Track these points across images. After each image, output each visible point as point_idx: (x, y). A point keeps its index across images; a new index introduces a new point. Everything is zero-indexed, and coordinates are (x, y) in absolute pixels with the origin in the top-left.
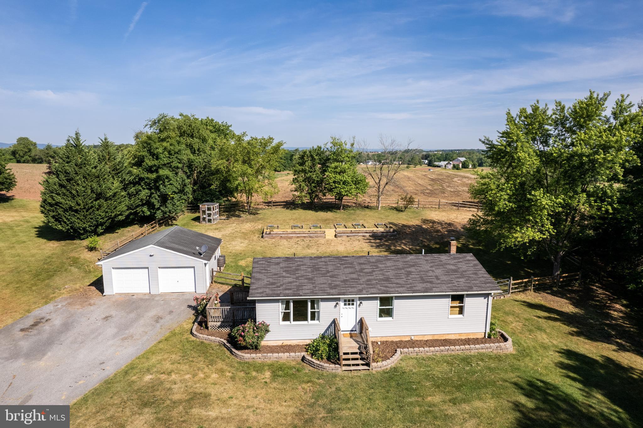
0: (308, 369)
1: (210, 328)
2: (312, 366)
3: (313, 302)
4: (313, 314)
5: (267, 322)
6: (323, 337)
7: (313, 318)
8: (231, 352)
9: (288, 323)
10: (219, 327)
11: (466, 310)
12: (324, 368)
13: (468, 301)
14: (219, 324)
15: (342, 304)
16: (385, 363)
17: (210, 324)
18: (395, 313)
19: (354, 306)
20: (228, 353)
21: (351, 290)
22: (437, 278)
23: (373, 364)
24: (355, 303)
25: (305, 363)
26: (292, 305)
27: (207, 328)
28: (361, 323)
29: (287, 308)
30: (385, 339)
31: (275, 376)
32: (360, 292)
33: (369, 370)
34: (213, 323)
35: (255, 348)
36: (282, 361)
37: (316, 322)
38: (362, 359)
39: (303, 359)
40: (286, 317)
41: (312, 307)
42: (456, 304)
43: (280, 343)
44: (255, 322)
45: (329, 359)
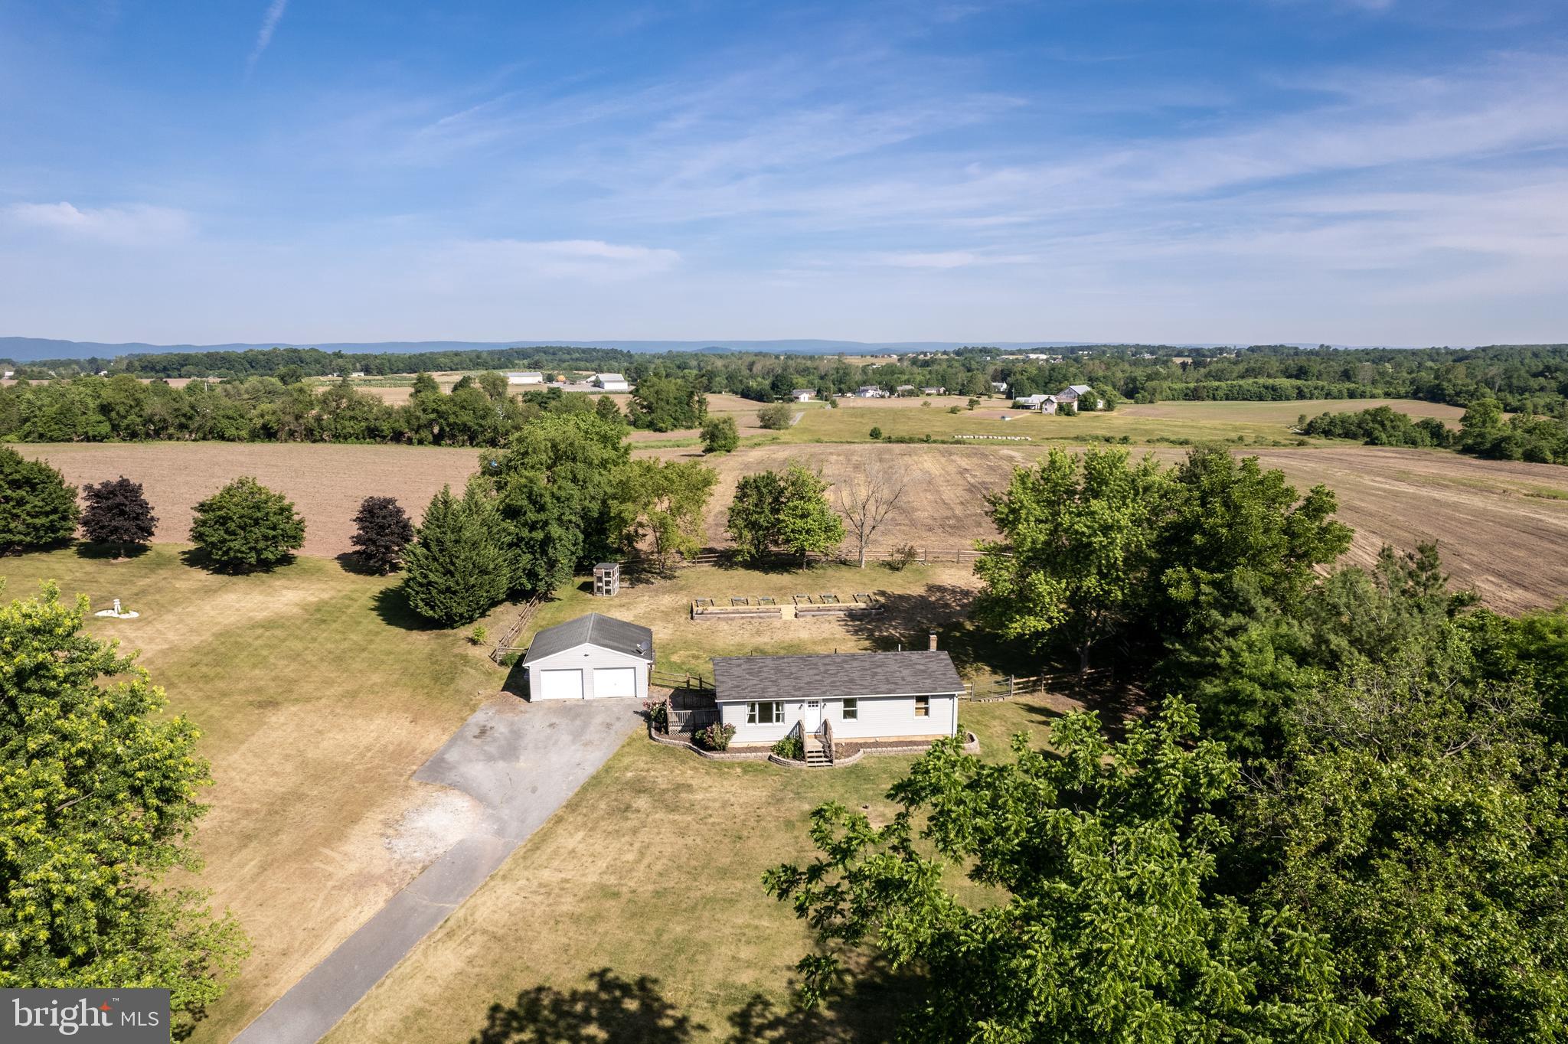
0: (775, 766)
1: (671, 733)
2: (779, 764)
3: (778, 704)
4: (778, 716)
5: (734, 725)
6: (788, 738)
7: (778, 720)
8: (699, 753)
9: (753, 724)
10: (680, 732)
11: (931, 711)
12: (790, 765)
13: (933, 703)
14: (680, 728)
15: (806, 705)
16: (847, 760)
17: (670, 729)
18: (859, 714)
19: (819, 708)
20: (696, 754)
21: (815, 692)
22: (903, 679)
23: (836, 761)
24: (819, 705)
25: (772, 761)
26: (757, 707)
27: (667, 732)
28: (825, 724)
29: (753, 710)
30: (848, 741)
31: (745, 771)
32: (824, 693)
33: (831, 766)
34: (673, 728)
35: (723, 748)
36: (749, 760)
37: (780, 723)
38: (826, 757)
39: (770, 758)
40: (752, 719)
41: (778, 709)
42: (922, 705)
43: (745, 745)
44: (721, 724)
45: (795, 757)
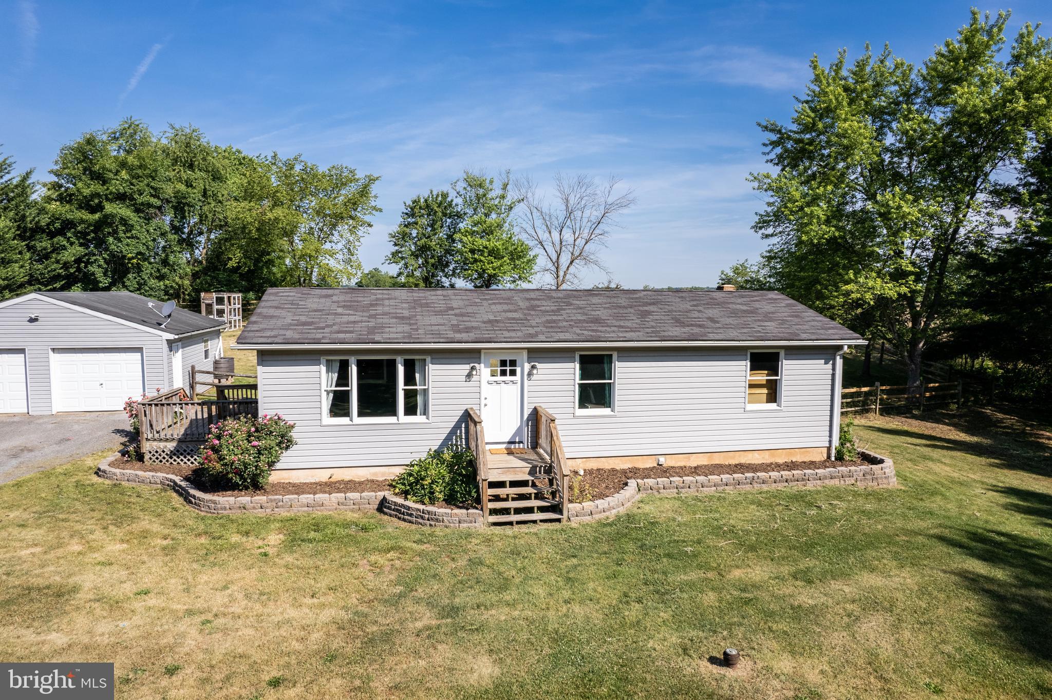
0: (392, 525)
1: (147, 457)
2: (404, 520)
3: (410, 367)
4: (411, 396)
5: (289, 418)
6: (438, 454)
7: (411, 410)
9: (344, 420)
10: (172, 454)
11: (785, 391)
12: (437, 520)
13: (789, 368)
14: (171, 446)
15: (484, 371)
16: (601, 503)
17: (147, 446)
18: (619, 394)
19: (518, 378)
20: (177, 500)
21: (507, 334)
22: (711, 319)
23: (570, 508)
24: (518, 370)
25: (385, 514)
26: (354, 370)
27: (140, 456)
28: (535, 418)
29: (343, 379)
30: (593, 465)
31: (293, 541)
32: (530, 338)
33: (559, 520)
34: (155, 443)
35: (255, 484)
36: (318, 514)
37: (419, 418)
38: (539, 496)
39: (383, 506)
40: (339, 406)
41: (409, 380)
42: (762, 377)
43: (322, 476)
44: (255, 415)
45: (451, 500)
